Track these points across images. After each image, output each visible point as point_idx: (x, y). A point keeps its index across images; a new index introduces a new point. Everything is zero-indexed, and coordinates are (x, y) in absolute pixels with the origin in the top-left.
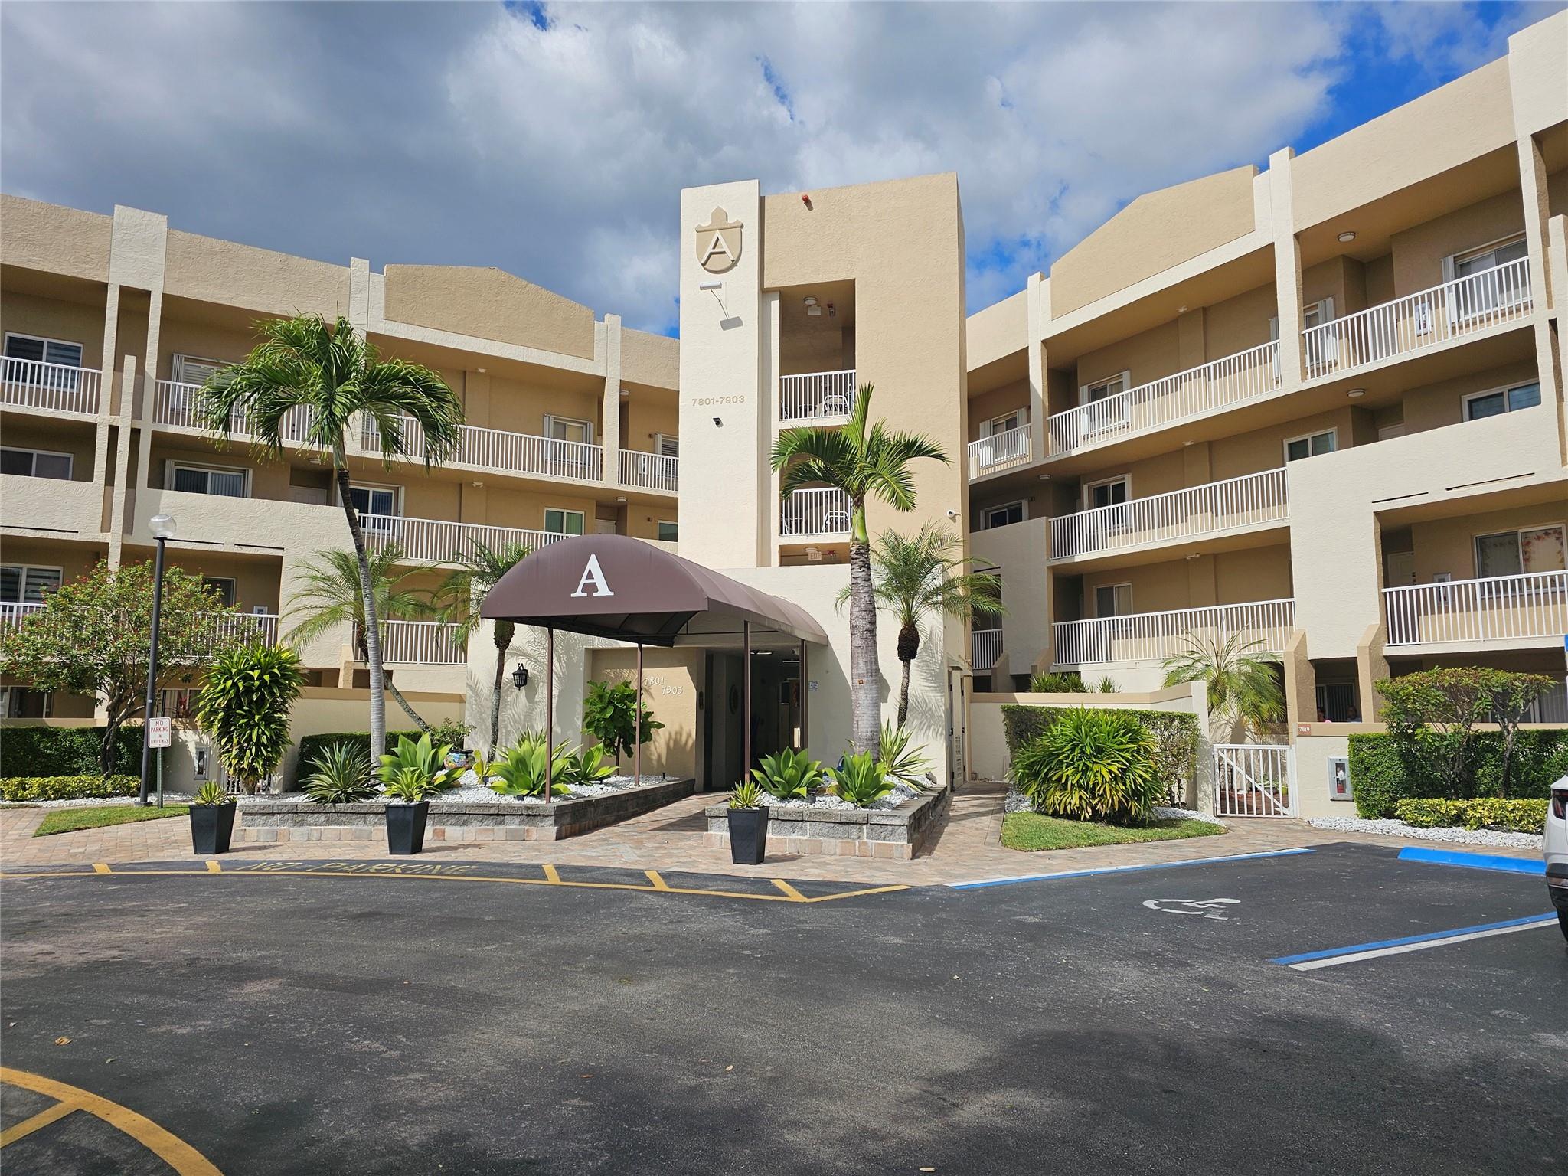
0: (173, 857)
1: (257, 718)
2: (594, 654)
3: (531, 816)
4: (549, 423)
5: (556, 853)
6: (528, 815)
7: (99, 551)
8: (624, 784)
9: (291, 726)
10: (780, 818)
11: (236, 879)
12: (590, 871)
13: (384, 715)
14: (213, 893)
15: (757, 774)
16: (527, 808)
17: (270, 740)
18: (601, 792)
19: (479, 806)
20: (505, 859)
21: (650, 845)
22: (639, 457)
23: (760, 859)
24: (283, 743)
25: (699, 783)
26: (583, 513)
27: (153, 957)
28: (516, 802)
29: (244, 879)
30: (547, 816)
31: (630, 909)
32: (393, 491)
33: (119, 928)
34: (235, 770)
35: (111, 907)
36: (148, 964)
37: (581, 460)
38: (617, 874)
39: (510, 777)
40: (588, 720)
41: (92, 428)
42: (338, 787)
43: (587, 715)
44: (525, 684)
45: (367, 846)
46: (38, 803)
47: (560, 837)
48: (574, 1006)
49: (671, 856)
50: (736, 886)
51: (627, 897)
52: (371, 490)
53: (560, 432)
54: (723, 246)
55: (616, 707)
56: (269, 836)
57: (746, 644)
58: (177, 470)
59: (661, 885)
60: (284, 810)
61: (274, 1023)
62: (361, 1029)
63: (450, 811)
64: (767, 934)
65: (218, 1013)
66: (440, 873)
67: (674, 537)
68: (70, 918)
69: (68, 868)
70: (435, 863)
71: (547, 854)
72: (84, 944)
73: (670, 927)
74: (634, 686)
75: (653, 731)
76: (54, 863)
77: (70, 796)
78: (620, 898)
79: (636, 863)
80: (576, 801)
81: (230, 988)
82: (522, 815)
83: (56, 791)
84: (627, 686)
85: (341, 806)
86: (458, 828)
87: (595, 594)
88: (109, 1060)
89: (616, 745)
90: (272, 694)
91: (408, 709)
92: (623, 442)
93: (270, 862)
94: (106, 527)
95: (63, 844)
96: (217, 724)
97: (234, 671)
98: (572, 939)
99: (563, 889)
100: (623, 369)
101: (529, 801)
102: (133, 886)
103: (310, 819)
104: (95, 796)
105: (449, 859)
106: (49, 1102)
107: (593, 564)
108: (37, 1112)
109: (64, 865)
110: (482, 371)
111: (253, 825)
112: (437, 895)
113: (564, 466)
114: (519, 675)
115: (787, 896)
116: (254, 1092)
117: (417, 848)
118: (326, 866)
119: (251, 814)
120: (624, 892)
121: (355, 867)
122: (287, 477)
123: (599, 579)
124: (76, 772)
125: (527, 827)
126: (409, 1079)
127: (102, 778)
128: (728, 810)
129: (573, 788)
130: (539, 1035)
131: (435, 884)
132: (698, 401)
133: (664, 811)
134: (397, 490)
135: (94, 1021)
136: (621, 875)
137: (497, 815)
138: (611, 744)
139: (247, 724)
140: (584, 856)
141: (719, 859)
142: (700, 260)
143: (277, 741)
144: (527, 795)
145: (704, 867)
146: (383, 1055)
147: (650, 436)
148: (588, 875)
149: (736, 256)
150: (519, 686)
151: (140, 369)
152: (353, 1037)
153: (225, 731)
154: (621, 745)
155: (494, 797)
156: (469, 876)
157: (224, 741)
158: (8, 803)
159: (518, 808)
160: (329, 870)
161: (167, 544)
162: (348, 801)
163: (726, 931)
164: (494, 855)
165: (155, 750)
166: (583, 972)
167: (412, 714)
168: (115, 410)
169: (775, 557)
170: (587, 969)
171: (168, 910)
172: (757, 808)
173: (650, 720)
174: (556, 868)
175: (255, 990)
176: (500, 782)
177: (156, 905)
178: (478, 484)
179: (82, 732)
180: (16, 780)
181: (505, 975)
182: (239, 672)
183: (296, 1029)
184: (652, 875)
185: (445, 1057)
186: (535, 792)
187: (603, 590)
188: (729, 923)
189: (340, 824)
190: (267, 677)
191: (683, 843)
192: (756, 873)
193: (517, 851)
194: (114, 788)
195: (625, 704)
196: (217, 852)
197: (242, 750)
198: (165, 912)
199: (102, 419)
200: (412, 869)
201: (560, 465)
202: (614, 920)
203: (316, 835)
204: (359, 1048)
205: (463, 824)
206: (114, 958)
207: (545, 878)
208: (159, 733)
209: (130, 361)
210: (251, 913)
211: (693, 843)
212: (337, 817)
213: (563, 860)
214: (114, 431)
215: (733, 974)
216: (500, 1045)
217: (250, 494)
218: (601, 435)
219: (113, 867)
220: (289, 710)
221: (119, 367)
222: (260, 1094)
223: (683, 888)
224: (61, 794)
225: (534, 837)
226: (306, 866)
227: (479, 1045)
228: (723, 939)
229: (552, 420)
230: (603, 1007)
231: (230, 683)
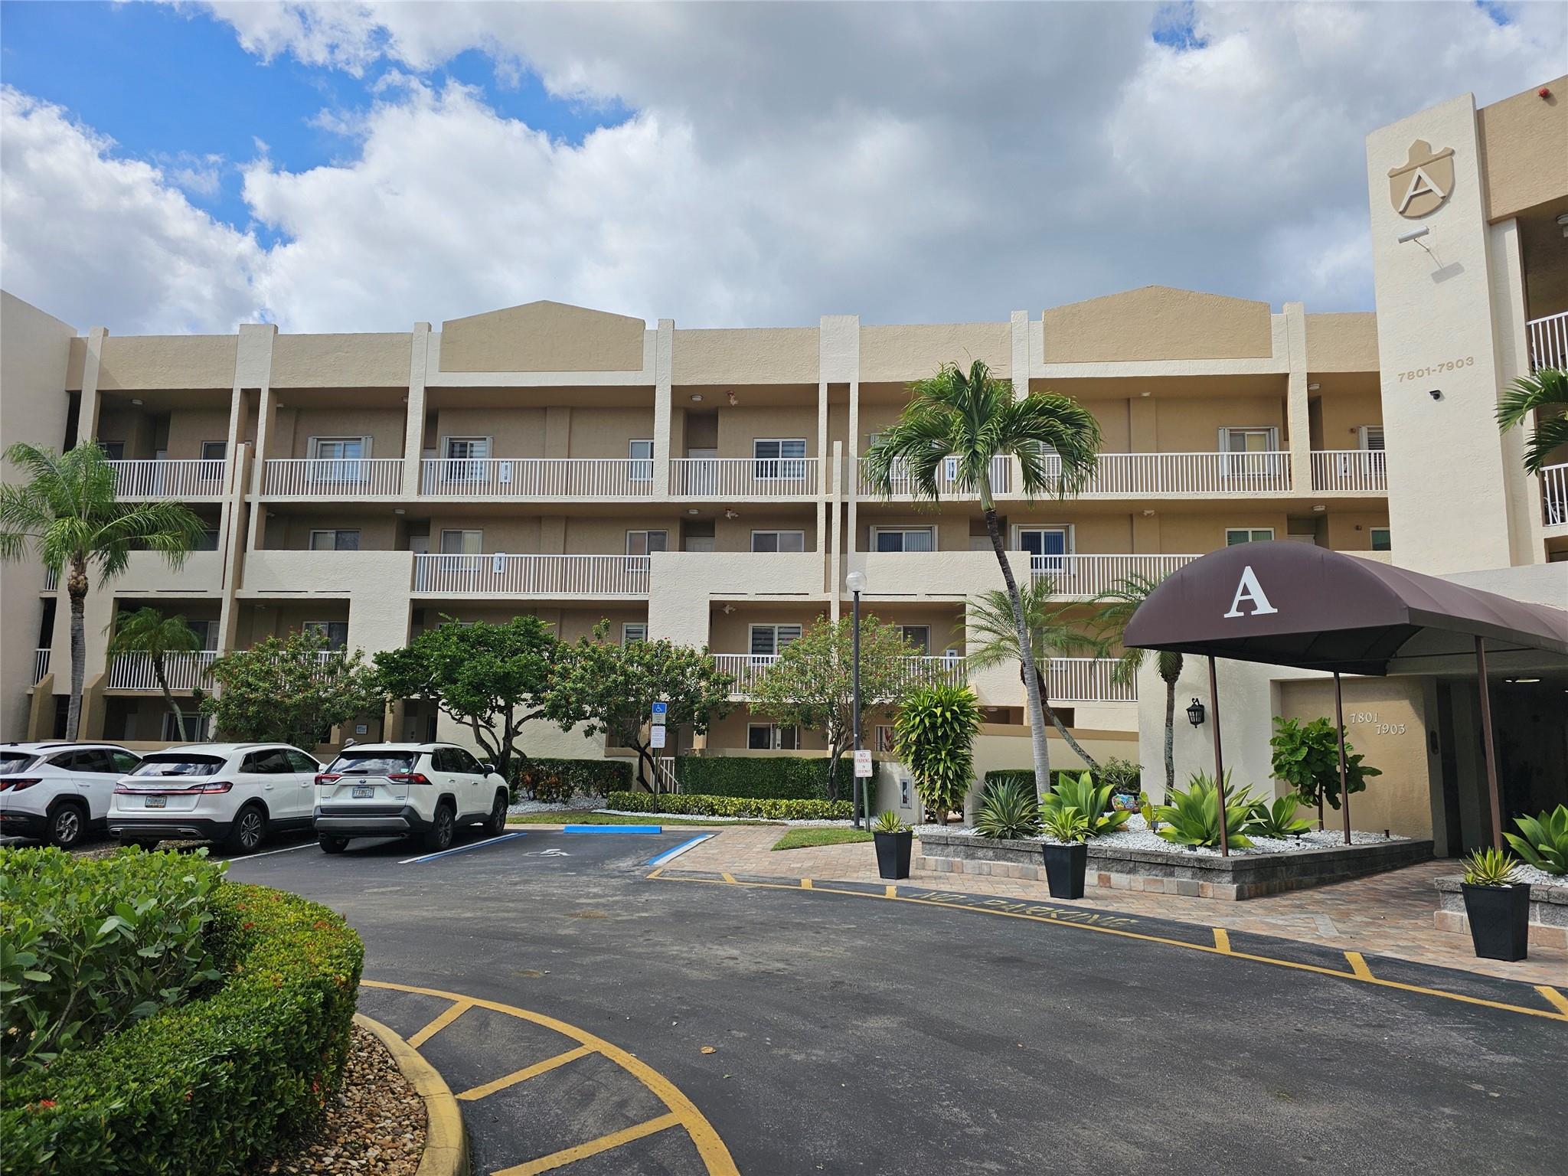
0: (864, 879)
1: (943, 753)
2: (1282, 687)
3: (1205, 869)
4: (1224, 436)
5: (1233, 916)
6: (1201, 869)
7: (824, 608)
8: (1328, 839)
9: (974, 761)
10: (1551, 900)
11: (904, 905)
12: (1271, 943)
13: (1046, 751)
14: (881, 918)
15: (1512, 839)
16: (1199, 860)
17: (956, 773)
18: (1297, 848)
19: (1145, 854)
20: (1171, 916)
21: (1359, 919)
22: (1337, 458)
23: (1518, 952)
24: (968, 777)
25: (1441, 846)
26: (1272, 529)
27: (808, 975)
28: (1187, 852)
29: (911, 907)
30: (1224, 871)
31: (1314, 999)
32: (1063, 531)
33: (794, 942)
34: (928, 801)
35: (798, 921)
36: (801, 981)
37: (1264, 470)
38: (1305, 951)
39: (1178, 822)
40: (1277, 762)
41: (813, 506)
42: (1004, 823)
43: (1276, 757)
44: (1202, 721)
45: (1032, 886)
46: (786, 822)
47: (1241, 896)
48: (1206, 1116)
49: (1386, 936)
50: (1476, 988)
51: (1313, 982)
52: (1043, 532)
53: (1238, 442)
54: (1430, 184)
55: (1311, 749)
56: (946, 866)
57: (1481, 670)
58: (879, 534)
59: (1363, 973)
60: (957, 842)
61: (878, 1066)
62: (956, 1092)
63: (1114, 856)
64: (1515, 1064)
65: (834, 1044)
66: (1096, 924)
67: (1385, 546)
68: (763, 926)
69: (783, 881)
70: (1092, 912)
71: (1222, 916)
72: (764, 953)
73: (1365, 1031)
74: (1333, 724)
75: (1365, 778)
76: (775, 875)
77: (808, 817)
78: (1305, 982)
79: (1334, 939)
80: (1261, 857)
81: (855, 1019)
82: (1194, 867)
83: (798, 812)
84: (1324, 724)
85: (1008, 842)
86: (1124, 876)
87: (1253, 613)
88: (727, 1076)
89: (1317, 793)
90: (953, 729)
91: (1075, 746)
92: (1316, 441)
93: (939, 892)
94: (827, 588)
95: (788, 859)
96: (910, 758)
97: (920, 708)
98: (1227, 1026)
99: (1232, 961)
100: (1309, 361)
101: (1202, 852)
102: (822, 902)
103: (980, 853)
104: (826, 818)
105: (1110, 909)
106: (662, 1109)
107: (1249, 577)
108: (649, 1118)
109: (782, 878)
110: (1146, 394)
111: (932, 855)
112: (1086, 948)
113: (1244, 480)
114: (1195, 711)
115: (1558, 1012)
116: (829, 1142)
117: (1078, 893)
118: (987, 903)
119: (929, 843)
120: (1310, 976)
121: (1013, 907)
122: (966, 529)
123: (1258, 595)
124: (812, 796)
125: (1201, 882)
126: (984, 1169)
127: (830, 803)
128: (1462, 885)
129: (1258, 841)
130: (1153, 1146)
131: (1086, 935)
132: (1406, 375)
133: (1388, 878)
134: (1067, 529)
135: (734, 1032)
136: (1311, 952)
137: (1166, 865)
138: (1311, 792)
139: (935, 758)
140: (1267, 924)
141: (1456, 948)
142: (1397, 210)
143: (962, 776)
144: (1201, 845)
145: (1431, 956)
146: (968, 1130)
147: (1352, 431)
148: (1267, 947)
149: (1448, 191)
150: (1195, 724)
151: (845, 452)
152: (944, 1100)
153: (918, 764)
154: (1324, 795)
155: (1163, 844)
156: (1126, 931)
157: (918, 772)
158: (766, 820)
159: (1189, 859)
160: (988, 907)
161: (862, 599)
162: (1013, 837)
163: (1450, 1051)
164: (1159, 911)
165: (862, 778)
166: (1230, 1073)
167: (1080, 751)
168: (828, 490)
169: (1540, 553)
170: (1237, 1069)
171: (839, 930)
172: (1509, 886)
173: (1360, 764)
174: (1228, 934)
175: (876, 1025)
176: (1168, 828)
177: (832, 923)
178: (1149, 512)
179: (816, 762)
180: (770, 801)
181: (1132, 1058)
182: (925, 709)
183: (894, 1077)
184: (1354, 958)
185: (1033, 1149)
186: (1209, 843)
187: (1264, 606)
188: (1457, 1040)
189: (1007, 860)
190: (948, 715)
191: (1406, 922)
192: (1512, 973)
193: (1189, 909)
194: (839, 811)
195: (1324, 745)
196: (899, 878)
197: (933, 781)
198: (835, 932)
199: (820, 499)
200: (1068, 915)
201: (1239, 479)
202: (1288, 1010)
203: (986, 869)
204: (946, 1115)
205: (1129, 872)
206: (779, 970)
207: (1213, 945)
208: (863, 764)
209: (838, 445)
210: (904, 942)
211: (1420, 922)
212: (1002, 854)
213: (1240, 925)
214: (829, 506)
215: (1449, 1117)
216: (1100, 1148)
217: (936, 547)
218: (1287, 439)
219: (815, 883)
220: (972, 746)
221: (829, 453)
222: (833, 1147)
223: (1395, 980)
224: (802, 815)
225: (1211, 894)
226: (970, 900)
227: (1075, 1143)
228: (1443, 1061)
229: (1227, 433)
230: (1246, 1127)
231: (918, 719)
